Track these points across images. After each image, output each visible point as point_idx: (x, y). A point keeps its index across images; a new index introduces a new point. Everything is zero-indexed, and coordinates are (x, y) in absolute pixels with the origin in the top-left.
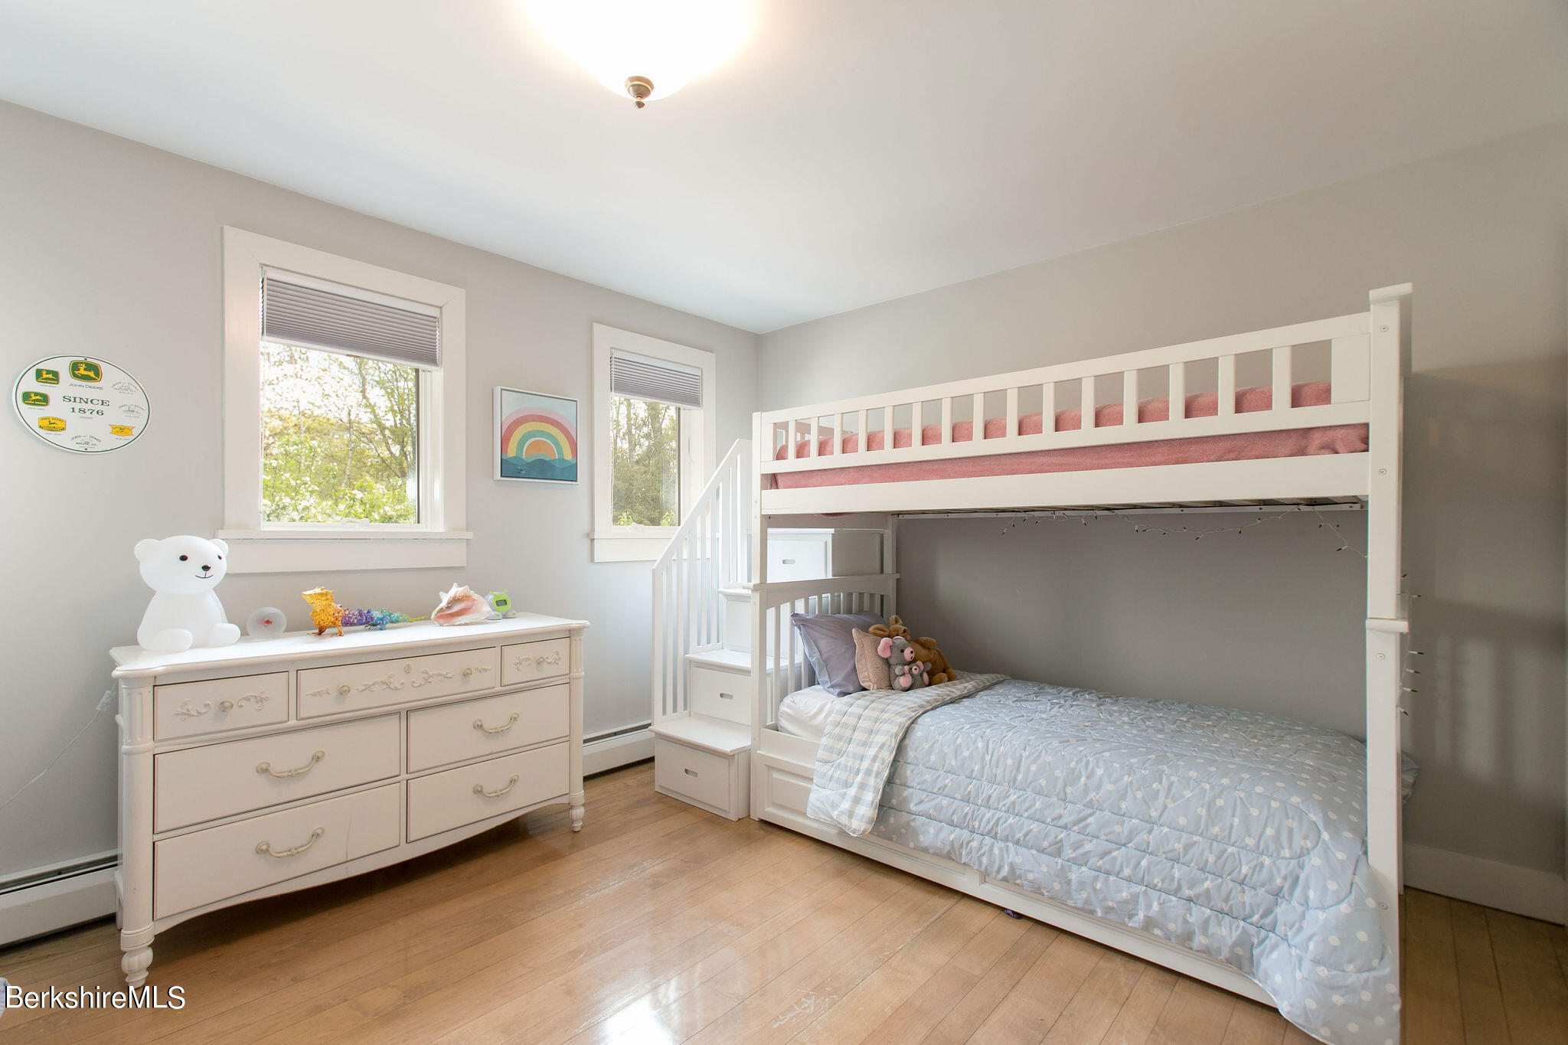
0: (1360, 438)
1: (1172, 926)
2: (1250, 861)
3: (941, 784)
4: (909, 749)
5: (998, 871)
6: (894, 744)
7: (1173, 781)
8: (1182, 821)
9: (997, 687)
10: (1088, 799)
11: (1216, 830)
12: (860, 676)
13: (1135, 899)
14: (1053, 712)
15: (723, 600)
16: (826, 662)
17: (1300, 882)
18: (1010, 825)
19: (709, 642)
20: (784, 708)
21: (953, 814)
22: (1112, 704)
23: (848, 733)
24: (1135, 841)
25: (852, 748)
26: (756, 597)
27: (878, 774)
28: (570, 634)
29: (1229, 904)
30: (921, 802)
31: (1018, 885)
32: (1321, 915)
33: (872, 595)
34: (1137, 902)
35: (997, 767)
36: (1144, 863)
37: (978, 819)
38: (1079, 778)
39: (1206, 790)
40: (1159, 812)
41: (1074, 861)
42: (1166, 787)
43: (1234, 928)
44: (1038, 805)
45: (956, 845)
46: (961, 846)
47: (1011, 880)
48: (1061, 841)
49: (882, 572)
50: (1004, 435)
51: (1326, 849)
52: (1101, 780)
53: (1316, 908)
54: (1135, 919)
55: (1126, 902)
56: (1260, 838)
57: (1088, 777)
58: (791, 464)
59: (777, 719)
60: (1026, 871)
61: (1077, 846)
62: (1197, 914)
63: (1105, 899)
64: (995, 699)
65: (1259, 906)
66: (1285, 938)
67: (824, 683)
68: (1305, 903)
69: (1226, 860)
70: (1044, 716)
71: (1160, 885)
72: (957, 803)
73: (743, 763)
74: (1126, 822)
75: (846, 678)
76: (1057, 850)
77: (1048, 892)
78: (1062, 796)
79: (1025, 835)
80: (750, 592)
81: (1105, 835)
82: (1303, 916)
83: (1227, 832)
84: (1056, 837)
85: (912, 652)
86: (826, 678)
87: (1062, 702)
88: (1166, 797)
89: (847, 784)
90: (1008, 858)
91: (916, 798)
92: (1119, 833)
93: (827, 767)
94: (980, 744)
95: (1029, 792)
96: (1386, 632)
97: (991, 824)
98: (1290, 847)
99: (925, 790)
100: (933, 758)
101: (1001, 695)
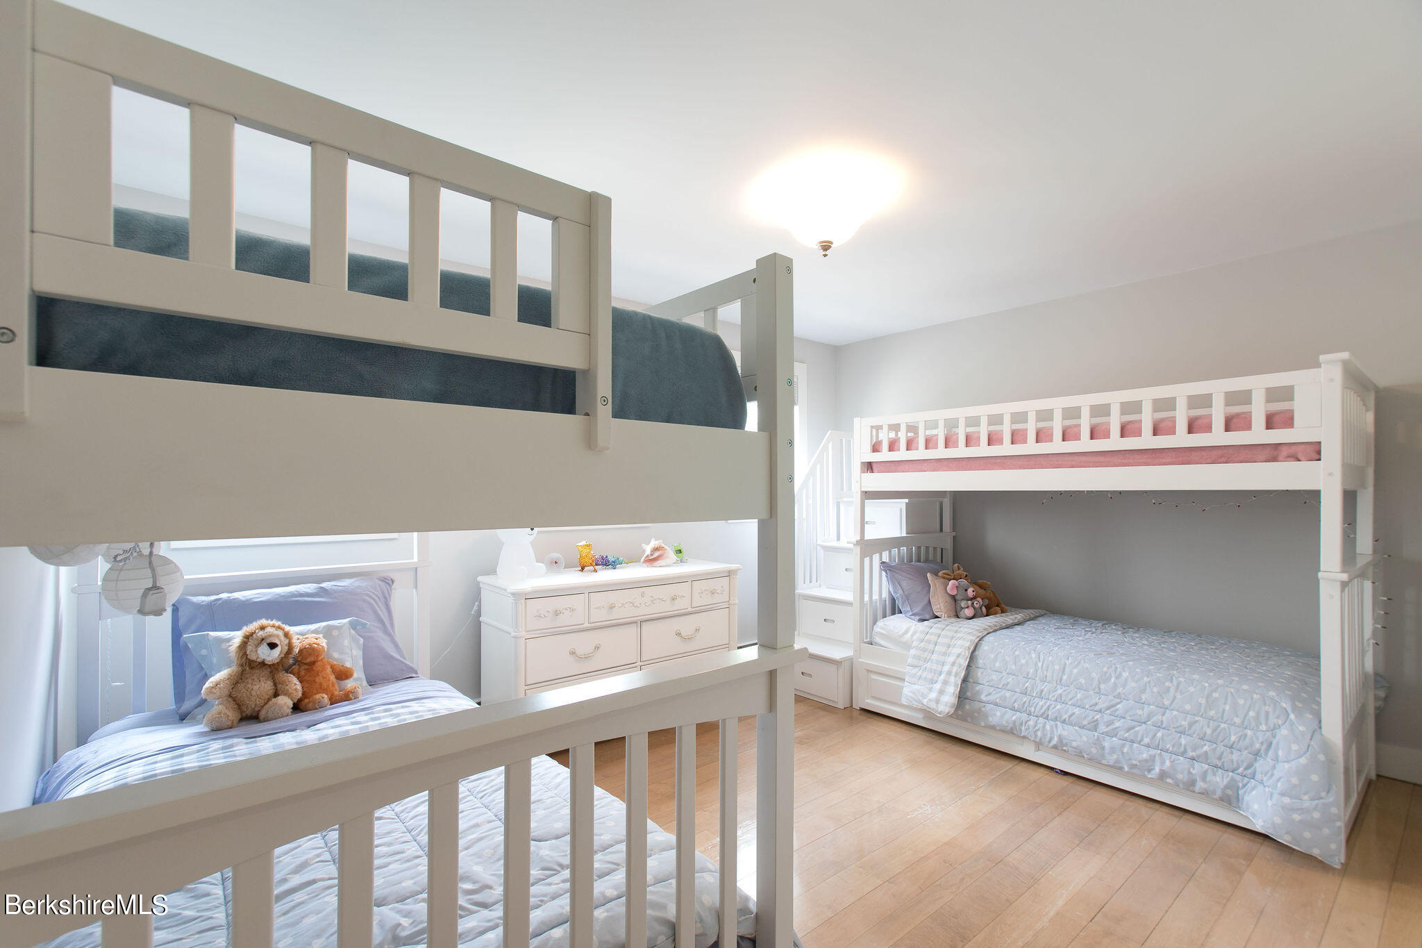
0: (1314, 451)
1: (1180, 776)
2: (1237, 733)
3: (1005, 682)
4: (979, 658)
5: (1049, 742)
6: (968, 654)
7: (1181, 681)
8: (1188, 707)
9: (1040, 619)
10: (1117, 692)
11: (1212, 713)
12: (934, 608)
13: (1153, 758)
14: (1087, 637)
15: (821, 552)
16: (907, 598)
17: (1273, 746)
18: (1058, 710)
19: (811, 582)
20: (877, 629)
21: (1014, 702)
22: (1134, 633)
23: (931, 647)
24: (1152, 720)
25: (934, 657)
26: (858, 550)
27: (956, 675)
28: (730, 574)
29: (1222, 760)
30: (990, 694)
31: (1064, 750)
32: (1287, 766)
33: (935, 548)
34: (1153, 761)
35: (1047, 670)
36: (1159, 735)
37: (1034, 705)
38: (1109, 679)
39: (1205, 688)
40: (1170, 702)
41: (1107, 734)
42: (1176, 685)
43: (1225, 776)
44: (1079, 696)
45: (1017, 723)
46: (1021, 724)
47: (1059, 748)
48: (1097, 720)
49: (941, 530)
50: (1051, 441)
51: (1292, 724)
52: (1126, 680)
53: (1284, 762)
54: (1153, 772)
55: (1146, 761)
56: (1245, 718)
57: (1117, 678)
58: (885, 455)
59: (871, 637)
60: (1071, 740)
61: (1110, 723)
62: (1198, 768)
63: (1130, 759)
64: (1040, 627)
65: (1242, 762)
66: (1261, 782)
67: (906, 612)
68: (1276, 759)
69: (1220, 733)
70: (1080, 638)
71: (1171, 749)
72: (1017, 695)
73: (848, 668)
74: (1146, 708)
75: (923, 609)
76: (1094, 726)
77: (1087, 755)
78: (1097, 690)
79: (1070, 717)
80: (851, 546)
81: (1130, 716)
82: (1274, 767)
83: (1220, 715)
84: (1093, 718)
85: (973, 591)
86: (908, 609)
87: (1094, 630)
88: (1176, 692)
89: (933, 682)
90: (1057, 731)
91: (986, 691)
92: (1140, 715)
93: (916, 670)
94: (1033, 656)
95: (1072, 687)
96: (1334, 580)
97: (1044, 709)
98: (1266, 723)
99: (992, 686)
100: (997, 664)
101: (1044, 624)
